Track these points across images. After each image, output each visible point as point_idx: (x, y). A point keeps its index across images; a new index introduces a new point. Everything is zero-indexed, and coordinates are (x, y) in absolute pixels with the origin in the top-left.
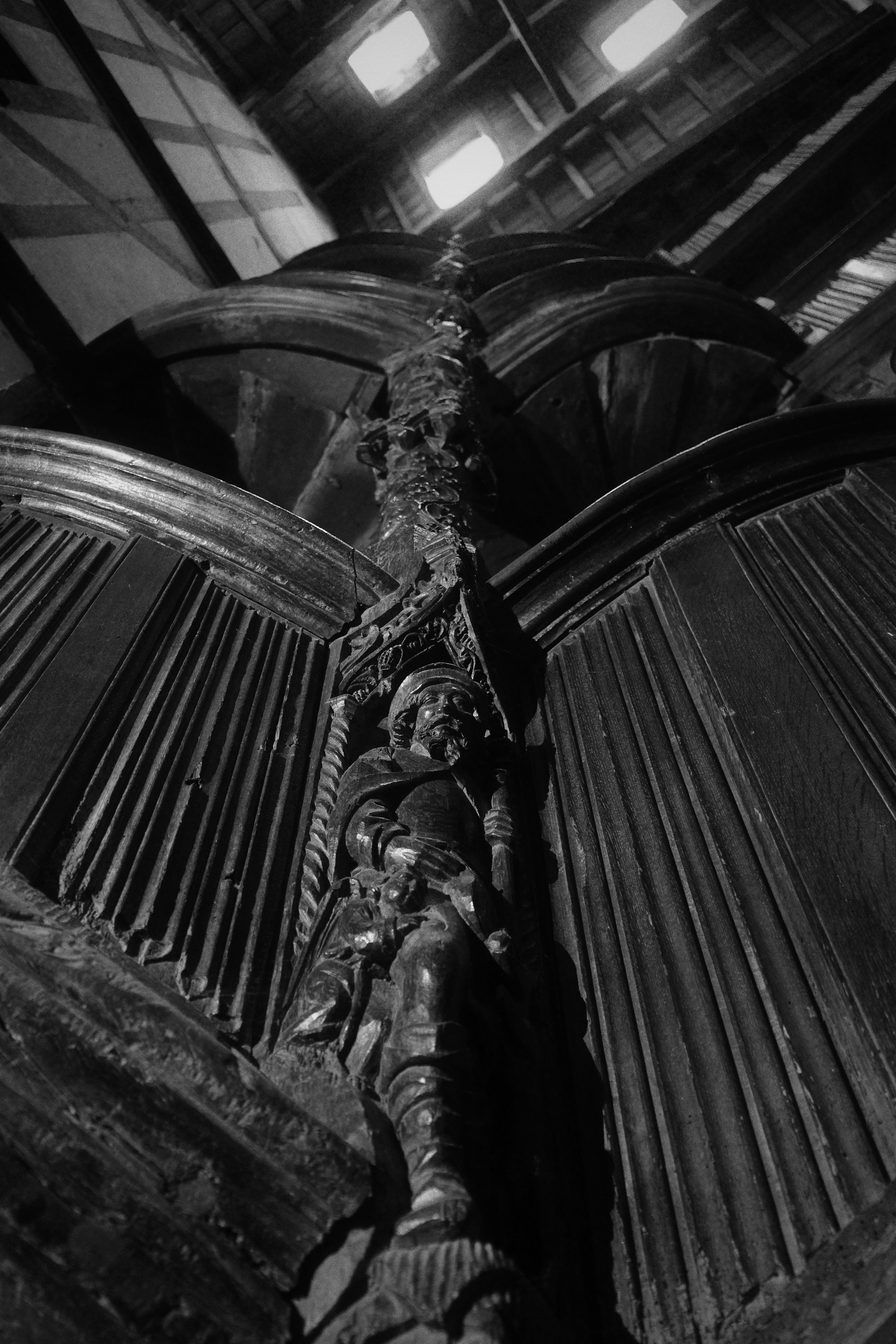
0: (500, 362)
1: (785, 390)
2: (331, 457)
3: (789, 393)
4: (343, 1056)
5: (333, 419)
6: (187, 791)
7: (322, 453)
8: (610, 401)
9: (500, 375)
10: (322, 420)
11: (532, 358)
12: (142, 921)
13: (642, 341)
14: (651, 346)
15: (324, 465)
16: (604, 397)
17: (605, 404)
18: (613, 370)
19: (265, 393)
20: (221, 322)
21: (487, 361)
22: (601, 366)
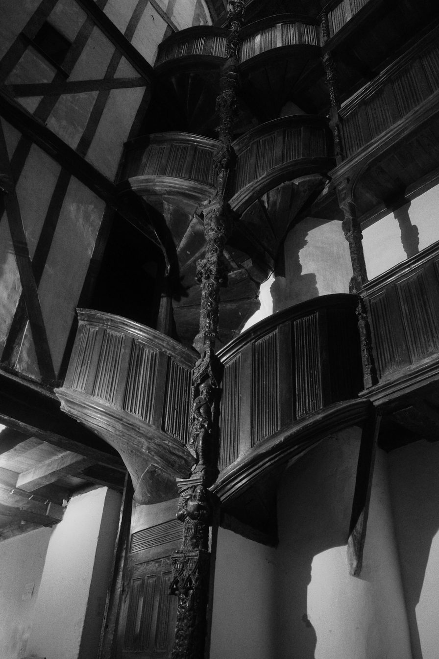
0: (235, 205)
1: (327, 183)
2: (192, 227)
3: (328, 183)
4: (194, 446)
5: (191, 217)
6: (175, 411)
7: (189, 225)
8: (268, 206)
9: (235, 210)
10: (187, 217)
11: (243, 203)
12: (174, 433)
13: (276, 188)
14: (279, 189)
15: (189, 229)
16: (266, 205)
17: (267, 207)
18: (268, 198)
19: (171, 208)
20: (156, 190)
21: (231, 205)
22: (265, 198)
